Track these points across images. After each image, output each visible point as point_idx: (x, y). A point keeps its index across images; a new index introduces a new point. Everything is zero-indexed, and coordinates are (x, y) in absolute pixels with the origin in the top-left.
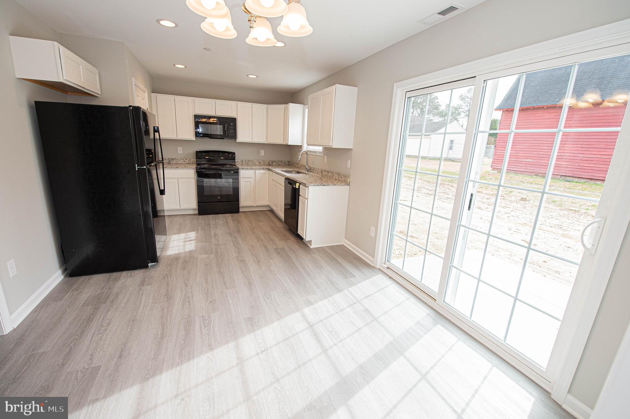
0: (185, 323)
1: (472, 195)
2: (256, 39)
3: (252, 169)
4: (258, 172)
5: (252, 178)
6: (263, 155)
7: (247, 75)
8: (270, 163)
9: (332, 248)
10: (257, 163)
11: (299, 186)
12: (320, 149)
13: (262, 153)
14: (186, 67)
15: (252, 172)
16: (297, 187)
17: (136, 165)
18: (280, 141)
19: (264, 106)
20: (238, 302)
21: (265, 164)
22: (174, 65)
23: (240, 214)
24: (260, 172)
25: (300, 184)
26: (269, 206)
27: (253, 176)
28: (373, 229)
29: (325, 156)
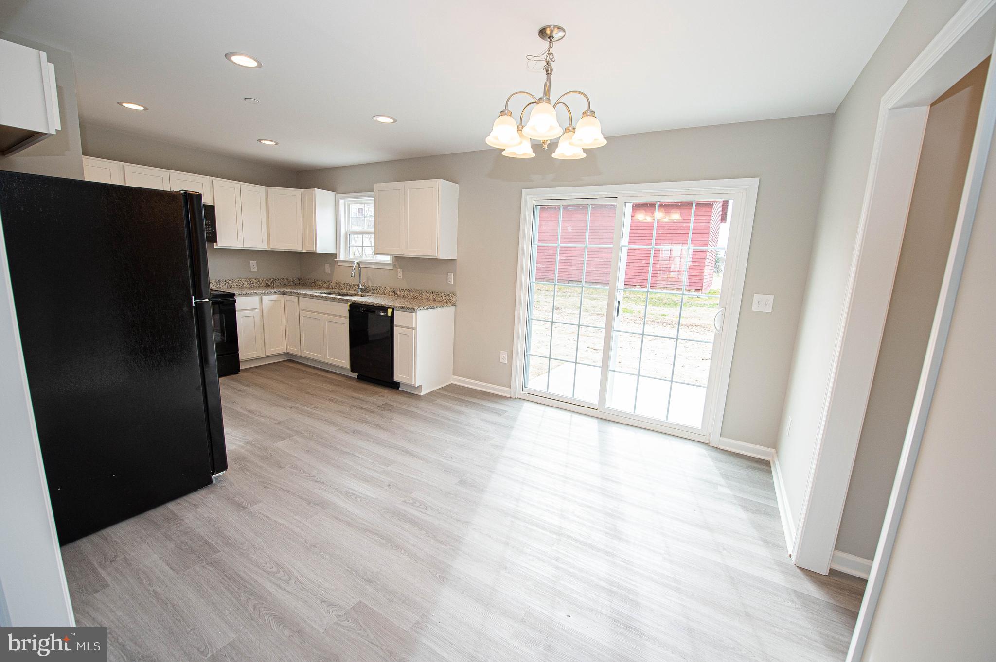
1: (619, 302)
3: (256, 294)
4: (266, 298)
5: (256, 310)
6: (256, 269)
7: (259, 141)
8: (269, 283)
9: (443, 388)
10: (246, 283)
11: (393, 313)
12: (387, 259)
13: (254, 266)
14: (146, 109)
15: (256, 299)
16: (390, 314)
17: (193, 297)
18: (298, 247)
19: (262, 189)
21: (261, 285)
22: (120, 103)
23: (241, 374)
24: (269, 299)
25: (393, 309)
26: (287, 354)
27: (258, 306)
28: (504, 354)
29: (399, 270)
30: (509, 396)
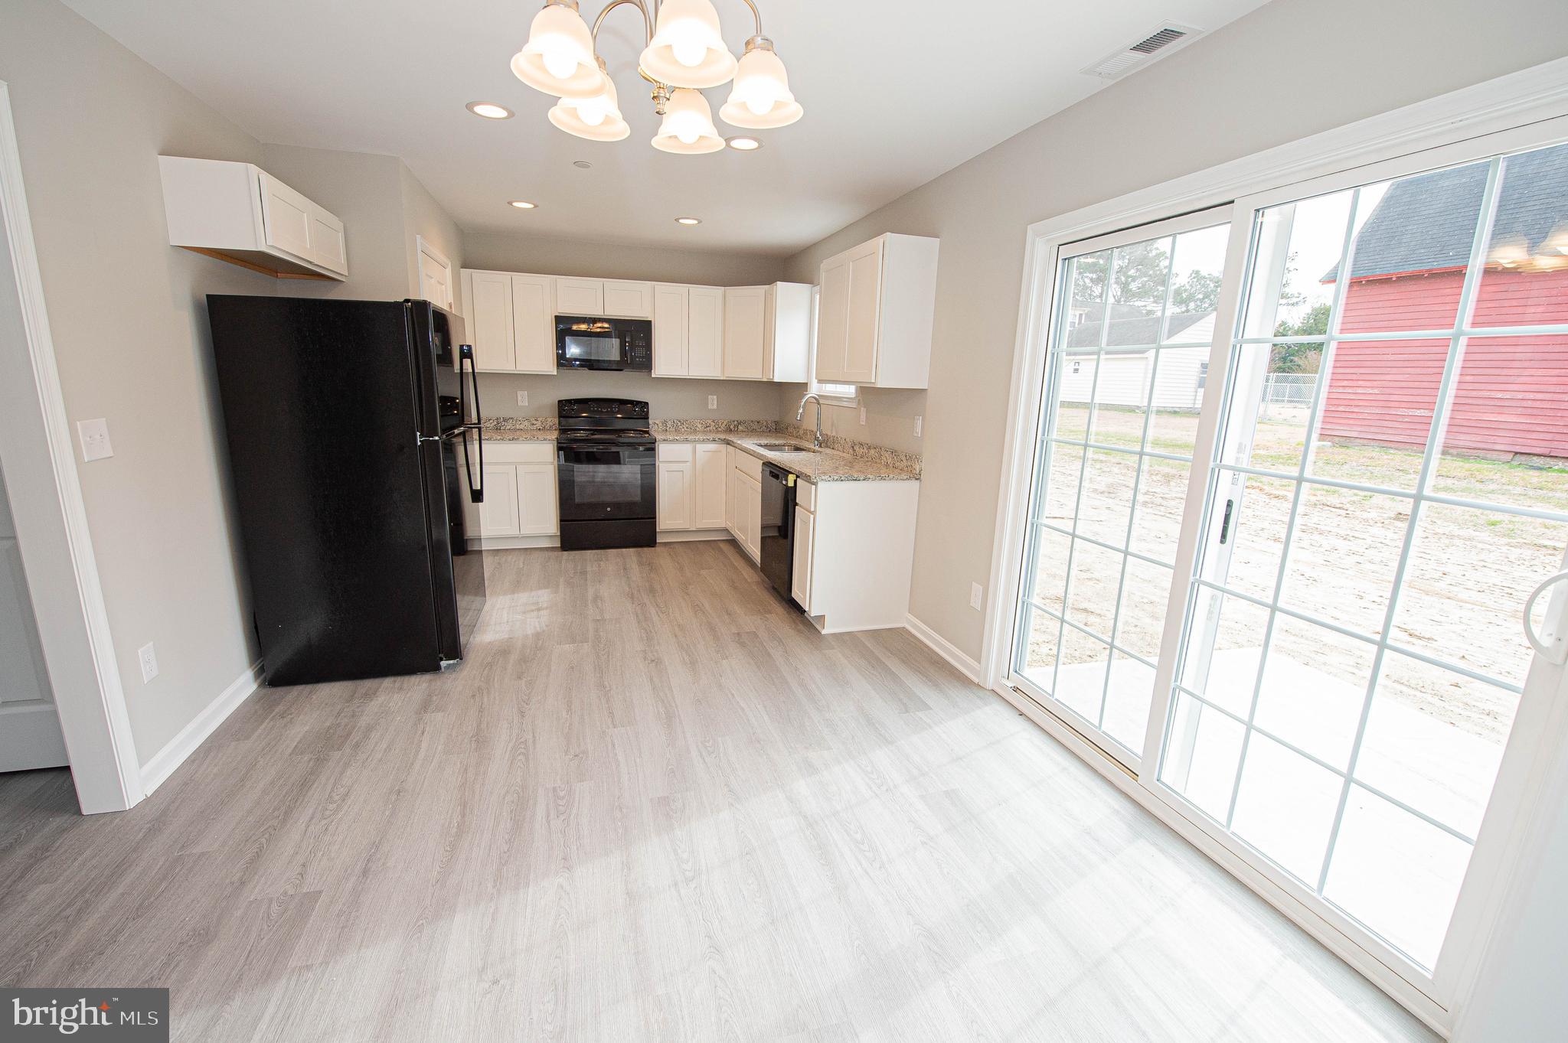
0: (513, 802)
1: (1229, 504)
2: (676, 137)
3: (687, 441)
4: (701, 447)
5: (688, 464)
6: (715, 407)
7: (677, 220)
8: (732, 427)
9: (875, 634)
10: (699, 426)
11: (795, 482)
12: (850, 391)
13: (713, 402)
14: (536, 206)
15: (687, 448)
16: (791, 484)
17: (418, 434)
18: (754, 374)
19: (718, 291)
20: (638, 760)
21: (720, 429)
22: (510, 203)
23: (658, 549)
24: (707, 450)
25: (797, 477)
26: (726, 530)
27: (689, 457)
28: (977, 588)
29: (862, 409)
30: (976, 680)
